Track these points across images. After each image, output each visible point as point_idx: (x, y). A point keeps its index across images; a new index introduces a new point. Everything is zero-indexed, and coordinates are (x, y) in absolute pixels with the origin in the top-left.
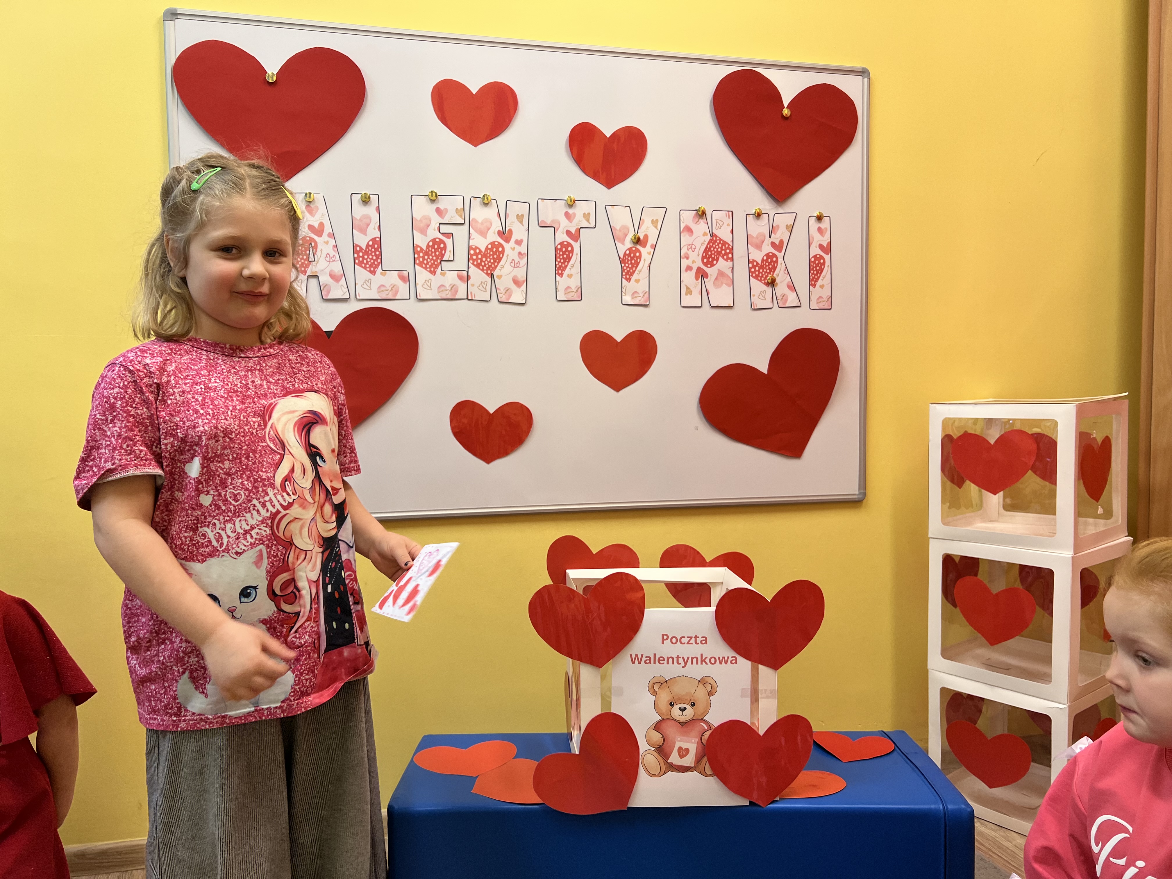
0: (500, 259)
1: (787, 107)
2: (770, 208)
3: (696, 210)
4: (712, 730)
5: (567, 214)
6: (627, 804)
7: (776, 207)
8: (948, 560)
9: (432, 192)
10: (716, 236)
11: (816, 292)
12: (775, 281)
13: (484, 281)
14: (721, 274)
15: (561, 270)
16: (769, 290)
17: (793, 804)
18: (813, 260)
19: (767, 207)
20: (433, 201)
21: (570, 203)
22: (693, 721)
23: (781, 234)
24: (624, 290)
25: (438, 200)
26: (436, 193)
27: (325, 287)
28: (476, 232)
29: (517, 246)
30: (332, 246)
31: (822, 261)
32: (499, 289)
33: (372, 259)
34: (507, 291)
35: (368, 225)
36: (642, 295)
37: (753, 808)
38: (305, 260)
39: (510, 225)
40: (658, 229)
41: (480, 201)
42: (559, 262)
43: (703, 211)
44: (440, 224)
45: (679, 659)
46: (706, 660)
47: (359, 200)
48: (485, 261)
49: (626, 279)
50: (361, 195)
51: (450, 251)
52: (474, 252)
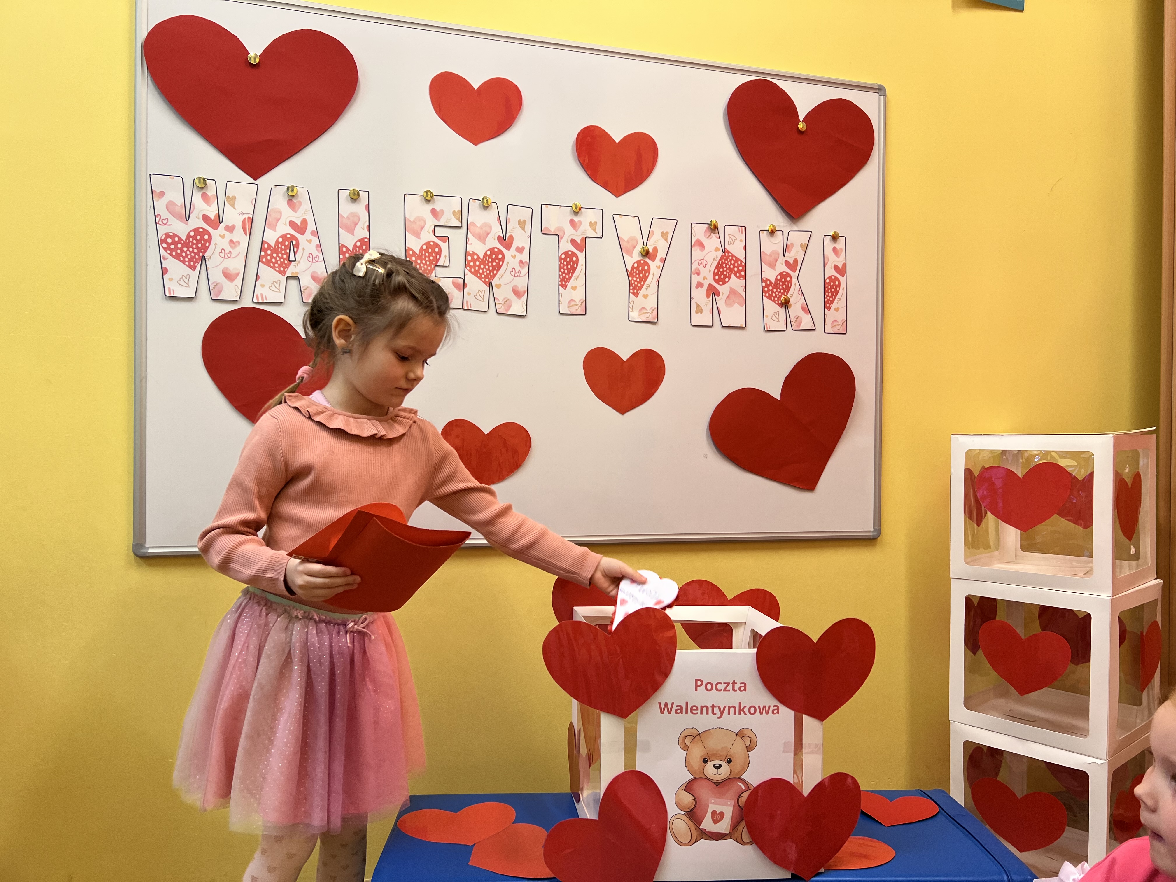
0: (500, 267)
1: (803, 121)
2: (785, 225)
3: (708, 224)
4: (750, 791)
5: (572, 222)
6: (654, 877)
7: (790, 224)
8: (970, 602)
9: (427, 192)
10: (729, 252)
11: (831, 315)
12: (789, 302)
13: (481, 290)
14: (733, 292)
15: (564, 281)
16: (782, 311)
17: (840, 877)
18: (828, 281)
19: (782, 224)
20: (428, 201)
21: (576, 211)
22: (729, 780)
23: (795, 253)
24: (630, 306)
25: (434, 199)
26: (431, 193)
27: (305, 290)
28: (473, 236)
29: (517, 254)
30: (315, 246)
31: (837, 283)
32: (498, 300)
34: (506, 301)
35: (356, 224)
36: (650, 311)
38: (284, 259)
39: (511, 231)
40: (668, 243)
41: (480, 204)
42: (563, 273)
43: (715, 225)
44: (435, 226)
45: (715, 708)
46: (745, 710)
47: (347, 196)
48: (483, 268)
49: (634, 294)
50: (349, 191)
51: (445, 256)
52: (472, 258)
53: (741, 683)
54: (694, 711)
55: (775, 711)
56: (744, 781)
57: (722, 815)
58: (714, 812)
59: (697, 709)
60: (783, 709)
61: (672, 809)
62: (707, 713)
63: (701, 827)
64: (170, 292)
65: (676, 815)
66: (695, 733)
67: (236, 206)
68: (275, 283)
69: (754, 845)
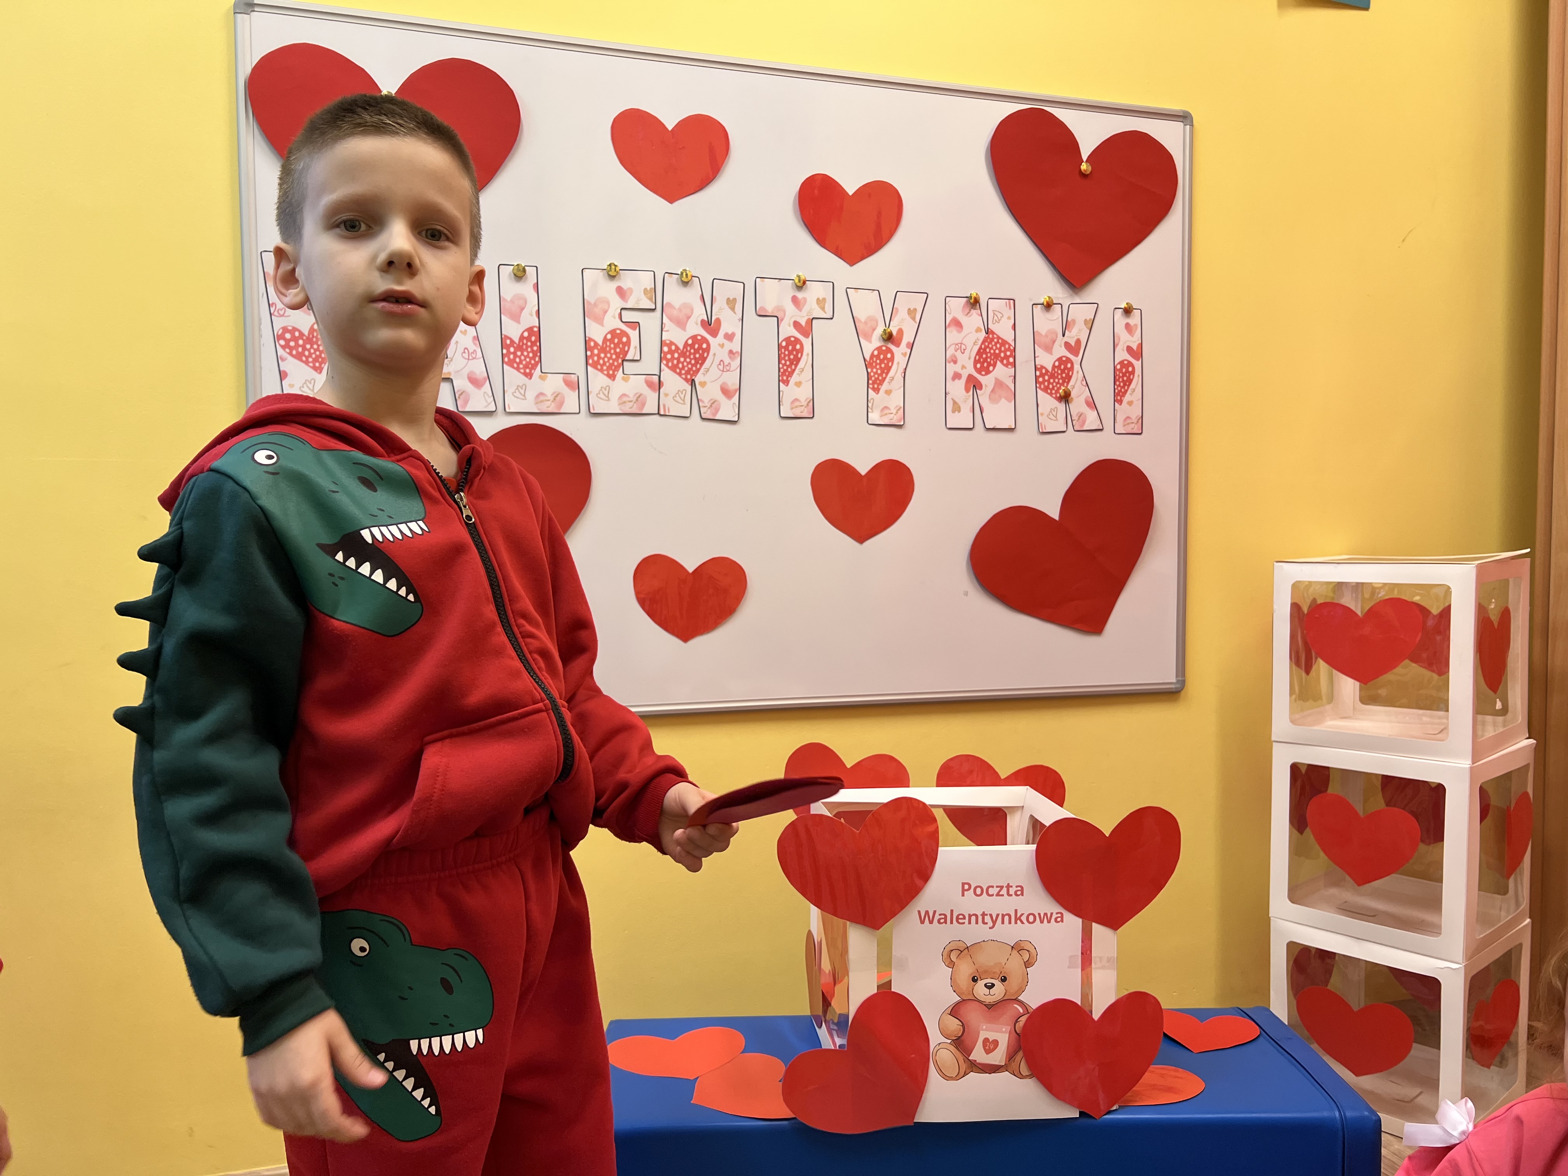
0: (704, 360)
1: (1087, 161)
2: (1066, 295)
3: (966, 297)
4: (1028, 1015)
5: (795, 300)
6: (913, 1117)
7: (1071, 295)
8: (1297, 771)
9: (610, 265)
10: (993, 333)
11: (1123, 410)
12: (1069, 395)
13: (681, 390)
14: (999, 384)
15: (786, 375)
16: (1061, 406)
17: (1139, 1115)
18: (1119, 367)
19: (1061, 295)
20: (612, 277)
21: (799, 284)
22: (1004, 1002)
23: (1077, 332)
24: (870, 405)
25: (620, 275)
26: (616, 266)
27: (461, 394)
28: (670, 320)
29: (726, 342)
30: (471, 339)
31: (1130, 369)
32: (703, 402)
33: (528, 356)
34: (713, 403)
35: (522, 309)
36: (894, 412)
37: (1086, 1121)
39: (718, 314)
40: (916, 322)
41: (677, 279)
42: (783, 365)
43: (975, 298)
44: (622, 309)
45: (985, 917)
46: (1022, 918)
47: (510, 273)
48: (684, 362)
49: (874, 389)
50: (513, 267)
51: (636, 347)
52: (669, 349)
53: (1017, 887)
54: (960, 921)
55: (1059, 919)
56: (1021, 1003)
57: (996, 1043)
58: (986, 1041)
59: (964, 918)
60: (1069, 917)
61: (935, 1037)
62: (977, 923)
63: (970, 1058)
65: (939, 1043)
66: (962, 946)
69: (1034, 1079)
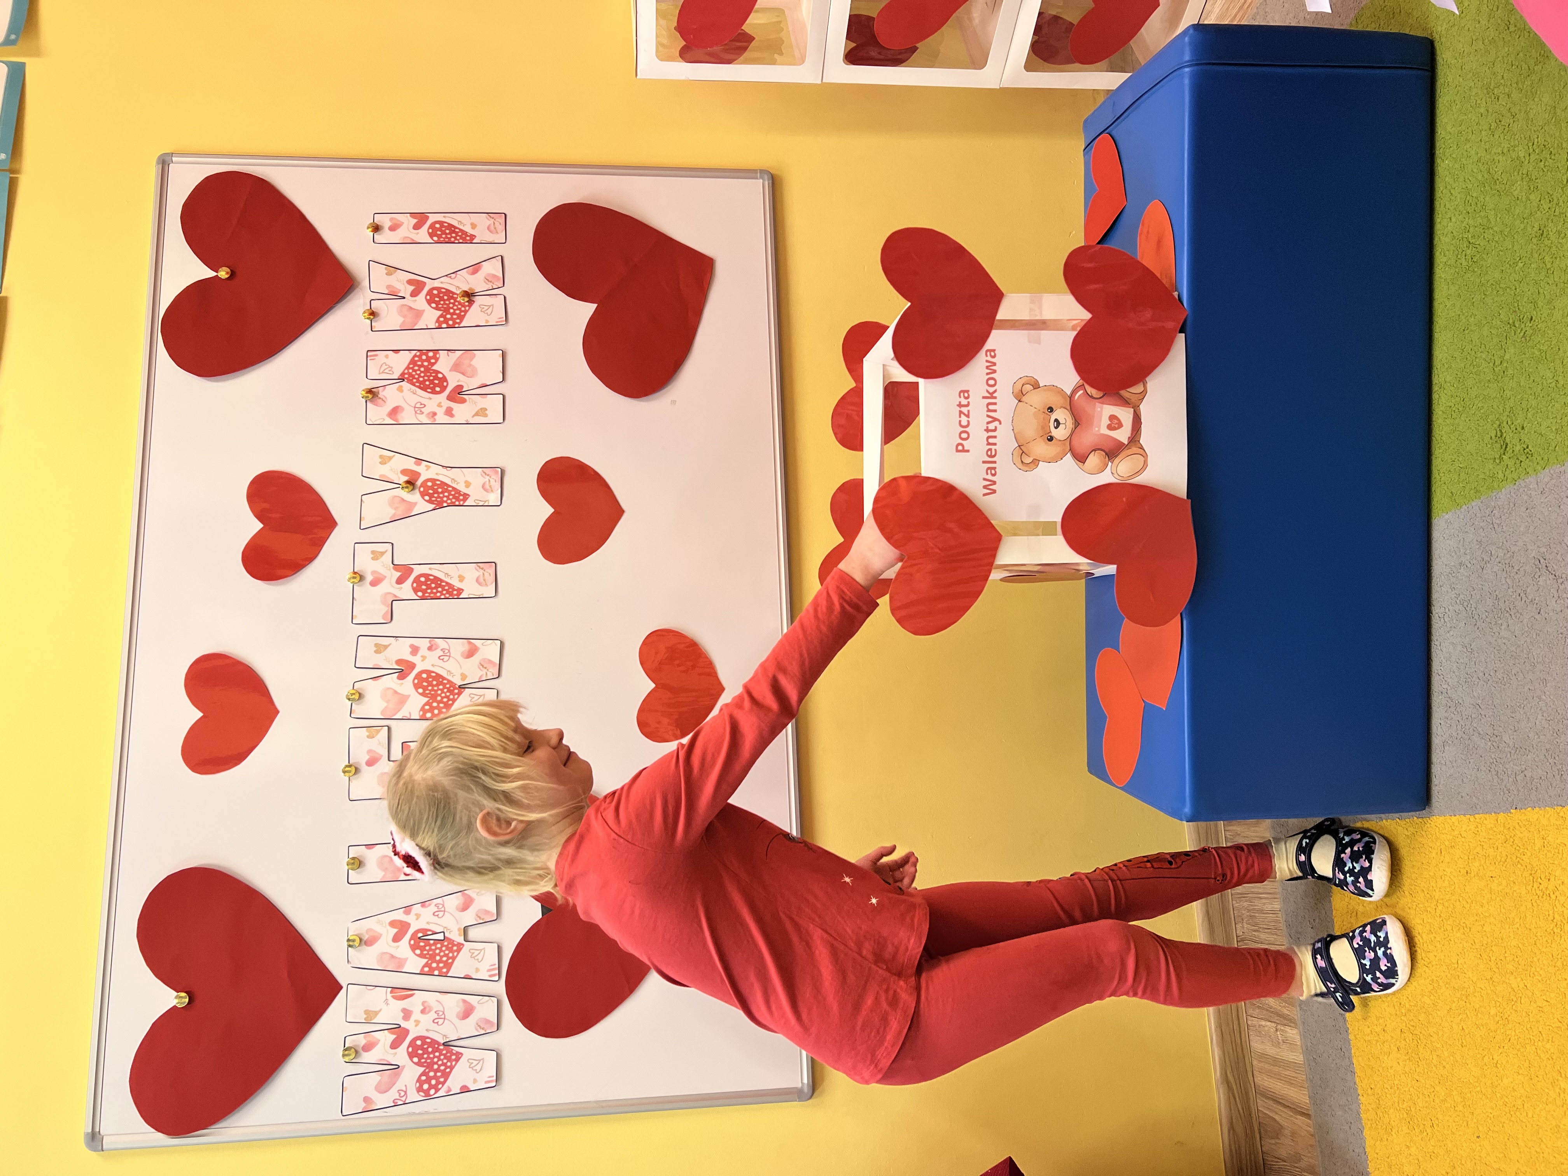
0: (439, 676)
1: (216, 271)
2: (362, 296)
3: (366, 402)
4: (1085, 384)
5: (374, 583)
6: (1183, 499)
7: (361, 289)
8: (853, 57)
9: (344, 772)
10: (403, 374)
11: (481, 234)
12: (466, 292)
14: (456, 367)
15: (452, 592)
16: (478, 300)
17: (1183, 274)
18: (435, 238)
19: (361, 301)
20: (357, 771)
21: (358, 578)
22: (1072, 409)
23: (400, 283)
24: (481, 504)
25: (354, 763)
26: (347, 766)
27: (480, 918)
28: (399, 711)
29: (420, 654)
30: (423, 909)
31: (438, 226)
32: (481, 677)
34: (483, 666)
36: (487, 478)
37: (1189, 328)
38: (442, 946)
39: (391, 663)
40: (394, 456)
41: (355, 704)
42: (442, 594)
43: (367, 393)
44: (389, 760)
45: (990, 428)
46: (991, 392)
47: (357, 872)
48: (441, 697)
49: (465, 500)
50: (350, 871)
52: (429, 712)
53: (960, 397)
54: (993, 453)
55: (993, 354)
56: (1074, 392)
57: (1112, 418)
58: (1110, 428)
59: (990, 450)
60: (989, 345)
61: (1106, 478)
62: (995, 437)
63: (1126, 443)
64: (491, 1081)
65: (1112, 473)
66: (1018, 452)
67: (377, 1009)
68: (473, 956)
69: (1147, 379)
